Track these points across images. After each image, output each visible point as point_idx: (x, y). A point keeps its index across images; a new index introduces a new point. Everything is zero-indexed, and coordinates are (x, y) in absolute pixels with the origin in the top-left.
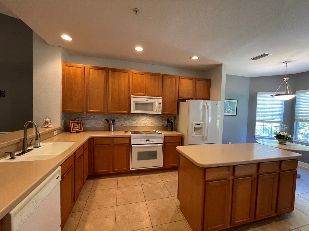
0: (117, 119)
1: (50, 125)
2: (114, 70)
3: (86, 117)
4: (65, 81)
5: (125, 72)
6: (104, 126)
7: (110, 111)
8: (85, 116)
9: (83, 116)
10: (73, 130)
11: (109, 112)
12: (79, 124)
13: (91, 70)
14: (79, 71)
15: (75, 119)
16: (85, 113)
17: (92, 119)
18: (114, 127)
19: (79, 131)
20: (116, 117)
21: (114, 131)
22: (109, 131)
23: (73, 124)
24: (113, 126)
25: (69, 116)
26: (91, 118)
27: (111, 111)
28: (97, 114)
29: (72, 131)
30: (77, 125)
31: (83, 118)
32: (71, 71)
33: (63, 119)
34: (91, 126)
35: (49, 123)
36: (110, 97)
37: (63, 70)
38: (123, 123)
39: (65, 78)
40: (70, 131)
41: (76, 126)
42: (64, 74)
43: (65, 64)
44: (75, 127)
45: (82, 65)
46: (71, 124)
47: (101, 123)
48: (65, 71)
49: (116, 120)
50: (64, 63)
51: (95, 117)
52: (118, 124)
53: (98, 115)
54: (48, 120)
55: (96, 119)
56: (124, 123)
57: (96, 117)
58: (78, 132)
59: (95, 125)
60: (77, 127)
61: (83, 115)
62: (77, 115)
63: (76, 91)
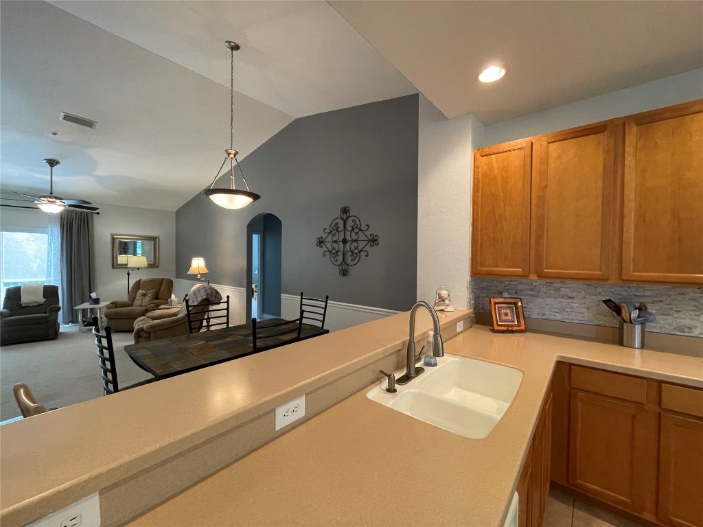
0: (654, 302)
1: (448, 305)
2: (646, 120)
3: (532, 289)
4: (480, 196)
5: (692, 110)
6: (597, 322)
7: (631, 272)
8: (528, 285)
9: (521, 287)
10: (498, 325)
11: (624, 277)
12: (512, 307)
13: (553, 146)
14: (515, 160)
15: (501, 293)
16: (533, 277)
17: (550, 297)
18: (643, 332)
19: (514, 328)
20: (647, 293)
21: (643, 346)
22: (621, 343)
23: (499, 307)
24: (638, 328)
25: (484, 284)
26: (545, 293)
27: (637, 274)
28: (567, 281)
29: (496, 328)
30: (508, 311)
31: (520, 290)
32: (495, 165)
33: (473, 292)
34: (545, 317)
35: (447, 302)
36: (632, 222)
37: (476, 167)
38: (687, 322)
39: (480, 188)
40: (493, 325)
41: (506, 314)
42: (478, 178)
43: (481, 152)
44: (504, 318)
45: (522, 142)
46: (493, 306)
47: (584, 310)
48: (480, 169)
49: (652, 309)
50: (476, 151)
51: (558, 290)
52: (662, 323)
53: (571, 285)
54: (444, 293)
55: (563, 297)
56: (694, 323)
57: (564, 291)
58: (513, 332)
59: (558, 317)
60: (509, 318)
61: (522, 283)
62: (507, 283)
63: (506, 218)
